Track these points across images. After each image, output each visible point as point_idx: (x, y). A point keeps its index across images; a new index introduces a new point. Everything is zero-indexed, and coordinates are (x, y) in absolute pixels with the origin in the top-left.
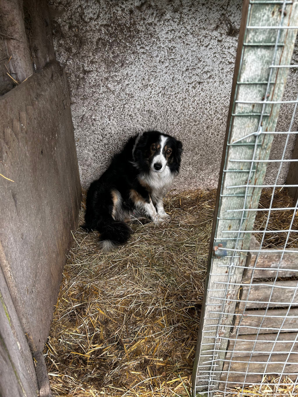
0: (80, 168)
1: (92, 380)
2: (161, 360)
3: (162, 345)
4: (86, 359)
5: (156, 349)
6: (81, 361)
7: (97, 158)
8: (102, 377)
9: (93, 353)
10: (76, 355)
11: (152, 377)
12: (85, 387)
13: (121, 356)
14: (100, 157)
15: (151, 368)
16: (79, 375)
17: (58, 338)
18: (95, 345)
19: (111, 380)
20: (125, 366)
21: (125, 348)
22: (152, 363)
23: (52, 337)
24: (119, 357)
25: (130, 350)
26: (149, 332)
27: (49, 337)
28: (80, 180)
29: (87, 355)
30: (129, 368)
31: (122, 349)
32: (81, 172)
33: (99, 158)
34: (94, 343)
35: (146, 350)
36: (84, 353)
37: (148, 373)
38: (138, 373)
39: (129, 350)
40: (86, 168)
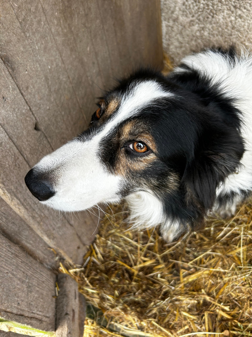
0: (164, 24)
1: (134, 304)
2: (227, 308)
3: (232, 287)
4: (133, 274)
5: (222, 290)
6: (127, 275)
7: (188, 7)
8: (147, 303)
9: (142, 269)
10: (122, 266)
11: (209, 331)
12: (124, 310)
13: (174, 285)
14: (191, 6)
15: (210, 316)
16: (121, 293)
17: (107, 238)
18: (146, 259)
19: (155, 314)
20: (177, 300)
21: (181, 275)
22: (212, 309)
23: (101, 236)
24: (172, 285)
25: (188, 279)
26: (216, 263)
27: (97, 236)
28: (162, 42)
29: (135, 270)
30: (181, 304)
31: (177, 275)
32: (164, 29)
33: (190, 8)
34: (145, 256)
35: (209, 286)
36: (131, 266)
37: (204, 323)
38: (191, 317)
39: (185, 279)
40: (171, 23)
